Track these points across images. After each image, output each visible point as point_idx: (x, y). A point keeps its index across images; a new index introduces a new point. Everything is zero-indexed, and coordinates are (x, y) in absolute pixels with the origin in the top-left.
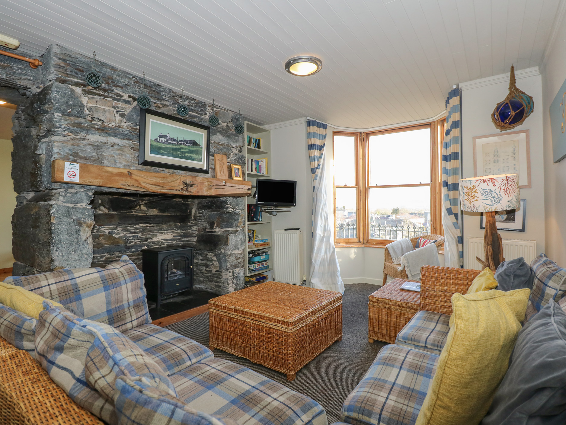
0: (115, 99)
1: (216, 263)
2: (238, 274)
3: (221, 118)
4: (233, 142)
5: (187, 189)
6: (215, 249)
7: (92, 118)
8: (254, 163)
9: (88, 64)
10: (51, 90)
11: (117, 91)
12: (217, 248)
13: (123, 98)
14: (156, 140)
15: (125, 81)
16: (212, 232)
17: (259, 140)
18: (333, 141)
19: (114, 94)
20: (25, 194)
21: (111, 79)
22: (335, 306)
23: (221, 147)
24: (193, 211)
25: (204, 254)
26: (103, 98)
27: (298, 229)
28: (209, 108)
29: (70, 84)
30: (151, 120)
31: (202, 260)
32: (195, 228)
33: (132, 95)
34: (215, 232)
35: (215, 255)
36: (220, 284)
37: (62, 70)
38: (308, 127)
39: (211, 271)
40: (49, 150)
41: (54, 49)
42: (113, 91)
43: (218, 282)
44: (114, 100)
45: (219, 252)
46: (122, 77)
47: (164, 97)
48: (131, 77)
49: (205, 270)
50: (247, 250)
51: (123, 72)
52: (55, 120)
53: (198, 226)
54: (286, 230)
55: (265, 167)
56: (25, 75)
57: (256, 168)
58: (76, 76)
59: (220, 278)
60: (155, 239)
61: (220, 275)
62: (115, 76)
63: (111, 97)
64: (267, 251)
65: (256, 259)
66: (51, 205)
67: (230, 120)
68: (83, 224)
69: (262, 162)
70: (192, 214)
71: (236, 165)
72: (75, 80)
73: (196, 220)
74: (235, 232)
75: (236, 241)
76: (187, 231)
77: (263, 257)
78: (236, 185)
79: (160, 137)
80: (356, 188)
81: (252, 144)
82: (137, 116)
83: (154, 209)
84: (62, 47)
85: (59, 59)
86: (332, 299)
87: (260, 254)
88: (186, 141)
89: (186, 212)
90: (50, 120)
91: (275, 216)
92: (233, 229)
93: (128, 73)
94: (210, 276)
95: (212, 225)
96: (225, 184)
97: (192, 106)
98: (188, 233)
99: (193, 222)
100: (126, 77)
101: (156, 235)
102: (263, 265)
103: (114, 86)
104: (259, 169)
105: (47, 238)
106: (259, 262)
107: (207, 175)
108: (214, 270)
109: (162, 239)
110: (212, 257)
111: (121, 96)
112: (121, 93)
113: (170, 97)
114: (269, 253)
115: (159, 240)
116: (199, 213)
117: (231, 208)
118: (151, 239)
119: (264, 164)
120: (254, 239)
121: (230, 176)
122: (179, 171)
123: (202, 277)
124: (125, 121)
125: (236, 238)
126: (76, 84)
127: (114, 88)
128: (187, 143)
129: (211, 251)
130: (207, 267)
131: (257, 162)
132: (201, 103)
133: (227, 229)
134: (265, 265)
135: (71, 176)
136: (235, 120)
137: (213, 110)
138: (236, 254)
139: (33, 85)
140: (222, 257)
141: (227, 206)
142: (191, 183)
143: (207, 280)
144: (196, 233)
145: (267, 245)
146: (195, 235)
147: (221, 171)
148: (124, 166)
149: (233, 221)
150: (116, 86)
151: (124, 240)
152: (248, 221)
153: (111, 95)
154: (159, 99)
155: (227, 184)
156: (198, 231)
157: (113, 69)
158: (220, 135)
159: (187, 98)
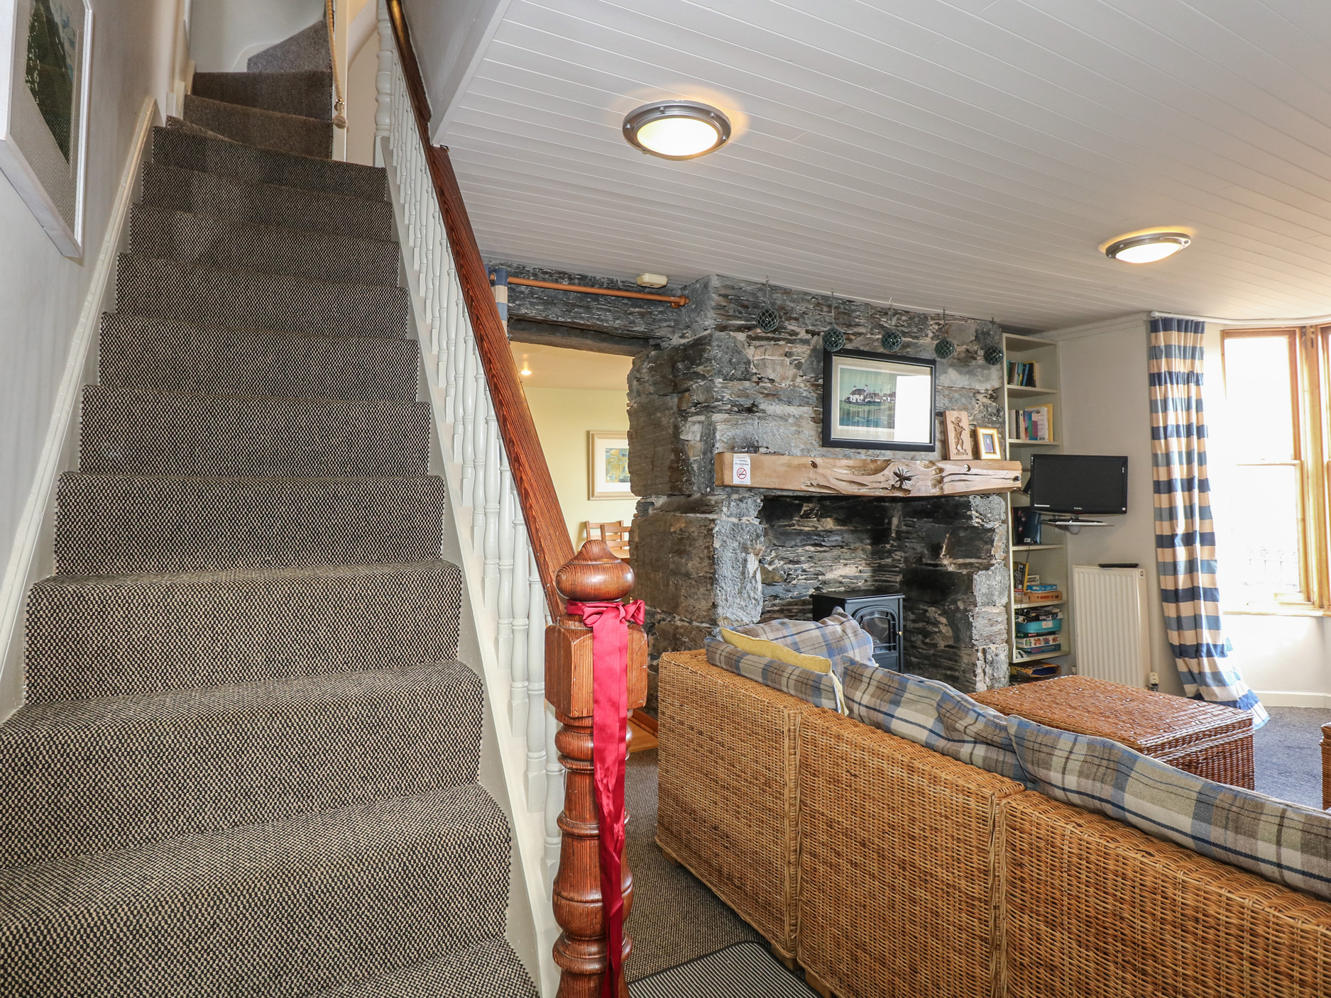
0: (789, 341)
1: (946, 630)
2: (997, 655)
3: (954, 338)
4: (980, 381)
5: (900, 486)
6: (944, 600)
7: (759, 379)
8: (1021, 418)
9: (754, 295)
10: (710, 345)
11: (792, 326)
12: (949, 600)
13: (799, 337)
14: (848, 401)
15: (800, 308)
16: (936, 565)
17: (1031, 365)
18: (1223, 355)
19: (788, 333)
20: (653, 499)
21: (783, 308)
22: (1236, 737)
23: (956, 395)
24: (895, 521)
25: (919, 609)
26: (772, 342)
27: (1135, 566)
28: (931, 323)
29: (732, 331)
30: (840, 366)
31: (913, 621)
32: (898, 555)
33: (810, 328)
34: (941, 565)
35: (944, 613)
36: (957, 674)
37: (722, 312)
38: (1153, 335)
39: (935, 646)
40: (709, 436)
41: (713, 282)
42: (785, 328)
43: (951, 669)
44: (787, 343)
45: (952, 607)
46: (799, 302)
47: (857, 320)
48: (809, 298)
49: (923, 642)
50: (1014, 607)
51: (799, 293)
52: (716, 389)
53: (905, 552)
54: (1103, 566)
55: (1047, 424)
56: (666, 321)
57: (1026, 429)
58: (740, 316)
59: (956, 661)
60: (829, 576)
61: (955, 654)
62: (788, 303)
63: (783, 339)
64: (1057, 610)
65: (1033, 628)
66: (713, 520)
67: (973, 338)
68: (750, 550)
69: (1038, 412)
70: (893, 527)
71: (986, 427)
72: (739, 322)
73: (900, 539)
74: (987, 568)
75: (990, 587)
76: (883, 562)
77: (1048, 624)
78: (990, 472)
79: (854, 393)
80: (1294, 465)
81: (1016, 375)
82: (818, 362)
83: (828, 519)
84: (724, 277)
85: (720, 295)
86: (1229, 722)
87: (1041, 618)
89: (883, 523)
90: (708, 390)
91: (1076, 534)
92: (980, 561)
93: (806, 294)
94: (934, 655)
95: (935, 550)
96: (969, 470)
97: (903, 326)
98: (886, 566)
99: (895, 544)
100: (803, 300)
101: (831, 568)
102: (1047, 641)
103: (786, 319)
104: (1033, 430)
105: (704, 570)
106: (1038, 635)
107: (931, 453)
108: (942, 644)
109: (841, 576)
110: (937, 616)
111: (797, 334)
112: (795, 328)
113: (867, 318)
114: (1060, 616)
115: (836, 577)
116: (906, 525)
117: (977, 517)
118: (823, 574)
119: (1045, 417)
120: (1026, 584)
121: (976, 454)
122: (883, 452)
123: (916, 657)
124: (802, 374)
125: (989, 580)
126: (740, 329)
127: (787, 323)
129: (933, 603)
130: (925, 637)
131: (1028, 415)
132: (919, 315)
133: (968, 561)
134: (1051, 643)
135: (742, 476)
136: (981, 336)
137: (939, 324)
138: (989, 613)
139: (673, 332)
140: (961, 619)
141: (969, 513)
142: (908, 474)
143: (926, 662)
144: (901, 566)
145: (1057, 597)
146: (897, 569)
147: (957, 444)
148: (802, 450)
149: (980, 544)
150: (790, 319)
151: (781, 576)
152: (1014, 545)
153: (783, 336)
154: (849, 326)
155: (973, 471)
156: (904, 562)
157: (787, 292)
158: (954, 372)
159: (896, 313)
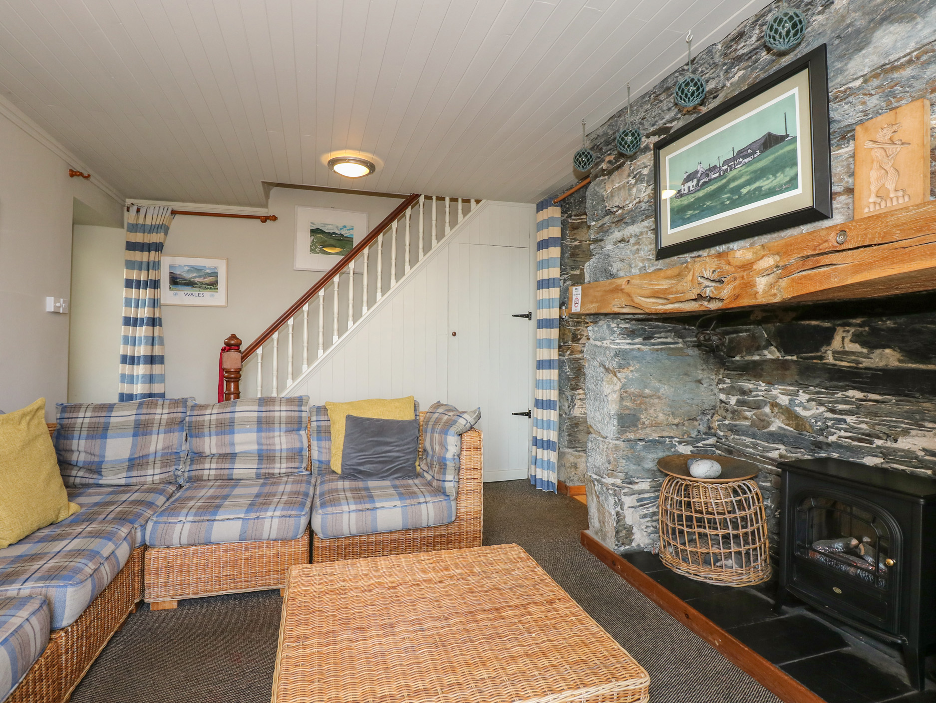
0: (632, 159)
5: (707, 294)
14: (679, 194)
33: (651, 130)
44: (631, 162)
60: (904, 444)
63: (626, 161)
68: (609, 371)
79: (685, 181)
83: (888, 351)
88: (742, 154)
100: (642, 105)
101: (906, 432)
109: (924, 450)
115: (914, 448)
128: (744, 157)
135: (576, 305)
